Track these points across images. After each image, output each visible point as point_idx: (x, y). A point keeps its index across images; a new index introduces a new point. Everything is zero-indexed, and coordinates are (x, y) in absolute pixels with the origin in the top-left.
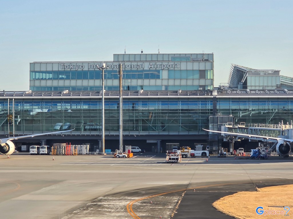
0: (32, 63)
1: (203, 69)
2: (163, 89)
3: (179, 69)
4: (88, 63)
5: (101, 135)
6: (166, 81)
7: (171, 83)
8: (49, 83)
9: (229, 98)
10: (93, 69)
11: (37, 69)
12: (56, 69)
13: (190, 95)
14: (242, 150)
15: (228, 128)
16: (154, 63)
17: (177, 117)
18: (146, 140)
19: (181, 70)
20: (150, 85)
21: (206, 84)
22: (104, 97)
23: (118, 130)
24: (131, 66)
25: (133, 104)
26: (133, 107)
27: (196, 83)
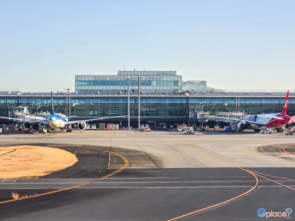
0: (76, 76)
1: (177, 80)
2: (154, 91)
3: (163, 80)
4: (110, 76)
5: (127, 118)
6: (155, 87)
7: (158, 88)
8: (87, 88)
9: (195, 97)
10: (113, 80)
11: (79, 79)
12: (90, 79)
13: (173, 95)
14: (208, 127)
15: (202, 114)
16: (148, 76)
17: (165, 107)
18: (147, 122)
19: (163, 81)
20: (146, 89)
21: (178, 89)
22: (129, 96)
23: (137, 115)
24: (135, 78)
25: (135, 100)
26: (135, 102)
27: (172, 88)
